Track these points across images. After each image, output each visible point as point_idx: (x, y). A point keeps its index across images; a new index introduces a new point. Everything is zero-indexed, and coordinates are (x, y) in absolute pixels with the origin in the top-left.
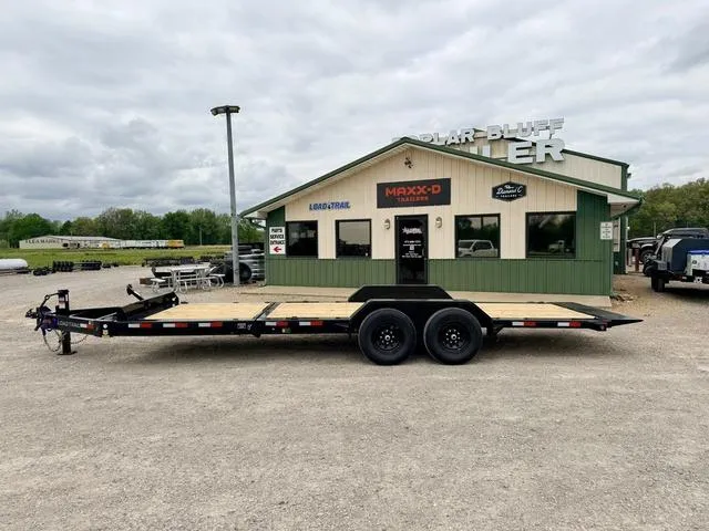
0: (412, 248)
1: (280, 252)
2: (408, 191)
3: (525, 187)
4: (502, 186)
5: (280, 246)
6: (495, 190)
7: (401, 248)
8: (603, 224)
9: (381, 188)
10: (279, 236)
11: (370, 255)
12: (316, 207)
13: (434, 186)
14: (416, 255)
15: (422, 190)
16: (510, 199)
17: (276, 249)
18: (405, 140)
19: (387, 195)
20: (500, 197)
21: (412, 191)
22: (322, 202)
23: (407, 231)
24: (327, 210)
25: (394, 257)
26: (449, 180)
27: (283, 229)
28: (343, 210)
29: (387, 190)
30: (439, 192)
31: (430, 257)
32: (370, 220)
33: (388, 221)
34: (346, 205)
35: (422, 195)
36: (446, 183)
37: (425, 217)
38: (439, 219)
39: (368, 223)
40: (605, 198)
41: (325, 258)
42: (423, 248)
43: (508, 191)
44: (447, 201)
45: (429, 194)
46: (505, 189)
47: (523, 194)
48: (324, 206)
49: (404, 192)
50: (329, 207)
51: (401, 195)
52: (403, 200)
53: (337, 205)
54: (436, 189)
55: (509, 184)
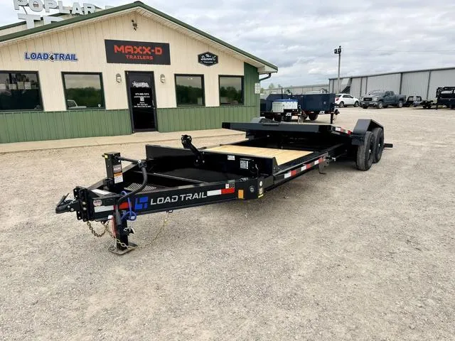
0: (142, 99)
2: (135, 50)
3: (217, 57)
4: (204, 54)
6: (200, 57)
7: (133, 100)
8: (256, 84)
9: (110, 45)
12: (35, 56)
13: (156, 48)
14: (146, 106)
15: (147, 51)
16: (209, 65)
18: (137, 4)
19: (115, 51)
20: (203, 62)
21: (138, 50)
22: (42, 53)
23: (137, 85)
24: (49, 61)
25: (127, 107)
26: (168, 45)
28: (74, 63)
29: (115, 46)
30: (161, 54)
31: (159, 105)
32: (100, 74)
33: (118, 75)
34: (73, 58)
35: (147, 54)
36: (165, 47)
37: (152, 73)
38: (162, 76)
39: (98, 76)
40: (256, 69)
41: (54, 111)
42: (151, 99)
43: (208, 59)
44: (168, 63)
45: (153, 54)
46: (206, 57)
47: (216, 61)
48: (45, 57)
49: (132, 51)
50: (52, 58)
51: (129, 53)
52: (131, 57)
53: (62, 57)
54: (159, 51)
55: (208, 53)
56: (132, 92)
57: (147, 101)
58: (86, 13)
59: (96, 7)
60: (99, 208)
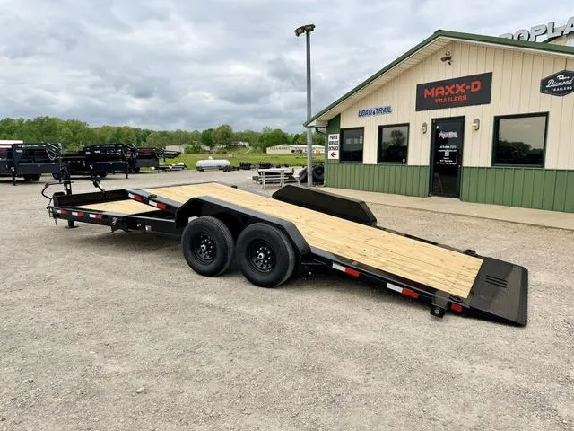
0: (447, 154)
1: (335, 158)
2: (446, 91)
4: (554, 77)
5: (335, 152)
6: (544, 82)
7: (436, 155)
9: (420, 88)
10: (335, 143)
11: (406, 161)
12: (364, 113)
13: (473, 83)
14: (450, 162)
15: (460, 88)
16: (564, 93)
17: (333, 155)
18: (440, 33)
20: (550, 91)
21: (450, 90)
22: (369, 108)
23: (443, 135)
24: (372, 116)
25: (428, 164)
27: (338, 135)
28: (389, 115)
29: (426, 91)
30: (479, 89)
31: (464, 164)
32: (408, 125)
33: (425, 125)
34: (388, 110)
35: (460, 93)
36: (486, 79)
37: (462, 119)
38: (477, 121)
39: (406, 128)
42: (458, 155)
43: (562, 84)
45: (468, 91)
46: (558, 81)
48: (370, 112)
49: (442, 93)
50: (374, 114)
51: (440, 96)
53: (381, 110)
54: (476, 86)
55: (563, 73)
57: (452, 156)
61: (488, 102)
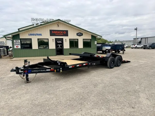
0: (59, 46)
1: (18, 48)
2: (58, 32)
3: (83, 34)
4: (78, 33)
5: (18, 46)
6: (77, 34)
7: (57, 46)
8: (95, 41)
9: (51, 31)
10: (18, 43)
11: (49, 48)
12: (31, 35)
13: (64, 32)
14: (61, 48)
15: (61, 32)
16: (80, 36)
17: (17, 47)
18: (59, 20)
19: (52, 33)
20: (78, 35)
21: (59, 32)
22: (33, 33)
23: (58, 42)
24: (35, 36)
25: (55, 48)
26: (68, 31)
27: (19, 41)
28: (41, 36)
29: (53, 31)
31: (64, 48)
32: (48, 39)
33: (53, 39)
34: (41, 35)
37: (63, 39)
38: (66, 39)
39: (48, 40)
40: (95, 37)
41: (35, 49)
42: (62, 46)
43: (80, 34)
44: (67, 36)
45: (63, 33)
46: (79, 34)
47: (82, 35)
48: (34, 35)
50: (35, 35)
51: (56, 33)
52: (57, 34)
53: (38, 35)
54: (65, 32)
55: (80, 33)
56: (57, 44)
57: (61, 46)
58: (50, 21)
59: (53, 20)
60: (20, 72)
61: (68, 36)
